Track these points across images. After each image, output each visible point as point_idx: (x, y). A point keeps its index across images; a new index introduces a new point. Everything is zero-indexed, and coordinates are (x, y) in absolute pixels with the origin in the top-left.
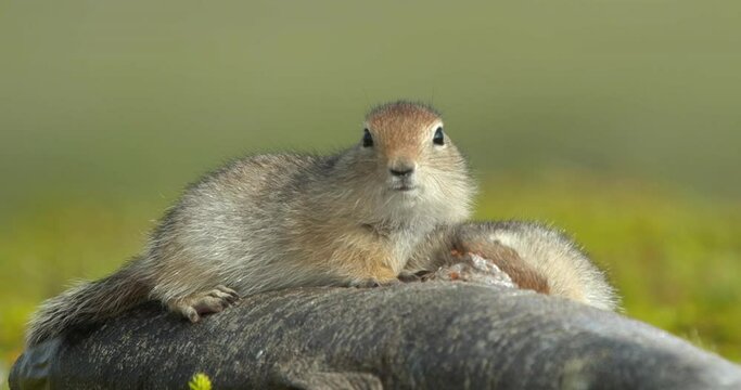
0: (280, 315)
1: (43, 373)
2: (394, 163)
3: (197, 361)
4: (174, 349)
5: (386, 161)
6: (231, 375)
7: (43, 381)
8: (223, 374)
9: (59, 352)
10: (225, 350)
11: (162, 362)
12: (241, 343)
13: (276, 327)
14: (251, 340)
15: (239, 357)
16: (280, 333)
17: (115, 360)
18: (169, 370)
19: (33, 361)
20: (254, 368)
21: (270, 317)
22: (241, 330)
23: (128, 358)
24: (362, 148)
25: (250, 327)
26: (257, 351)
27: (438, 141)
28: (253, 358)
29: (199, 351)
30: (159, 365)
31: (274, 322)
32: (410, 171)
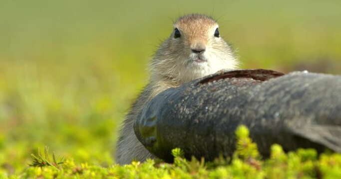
0: (288, 92)
1: (153, 123)
2: (194, 46)
3: (240, 118)
4: (228, 111)
5: (190, 45)
6: (260, 127)
7: (153, 128)
8: (256, 126)
9: (161, 111)
10: (256, 112)
11: (220, 119)
12: (266, 108)
13: (286, 99)
14: (273, 106)
15: (265, 116)
16: (288, 103)
17: (194, 116)
18: (225, 123)
19: (147, 117)
20: (273, 123)
21: (282, 93)
22: (265, 101)
23: (201, 116)
24: (174, 39)
25: (270, 99)
26: (275, 112)
27: (217, 35)
28: (272, 117)
29: (242, 113)
30: (218, 120)
31: (285, 96)
32: (203, 51)
